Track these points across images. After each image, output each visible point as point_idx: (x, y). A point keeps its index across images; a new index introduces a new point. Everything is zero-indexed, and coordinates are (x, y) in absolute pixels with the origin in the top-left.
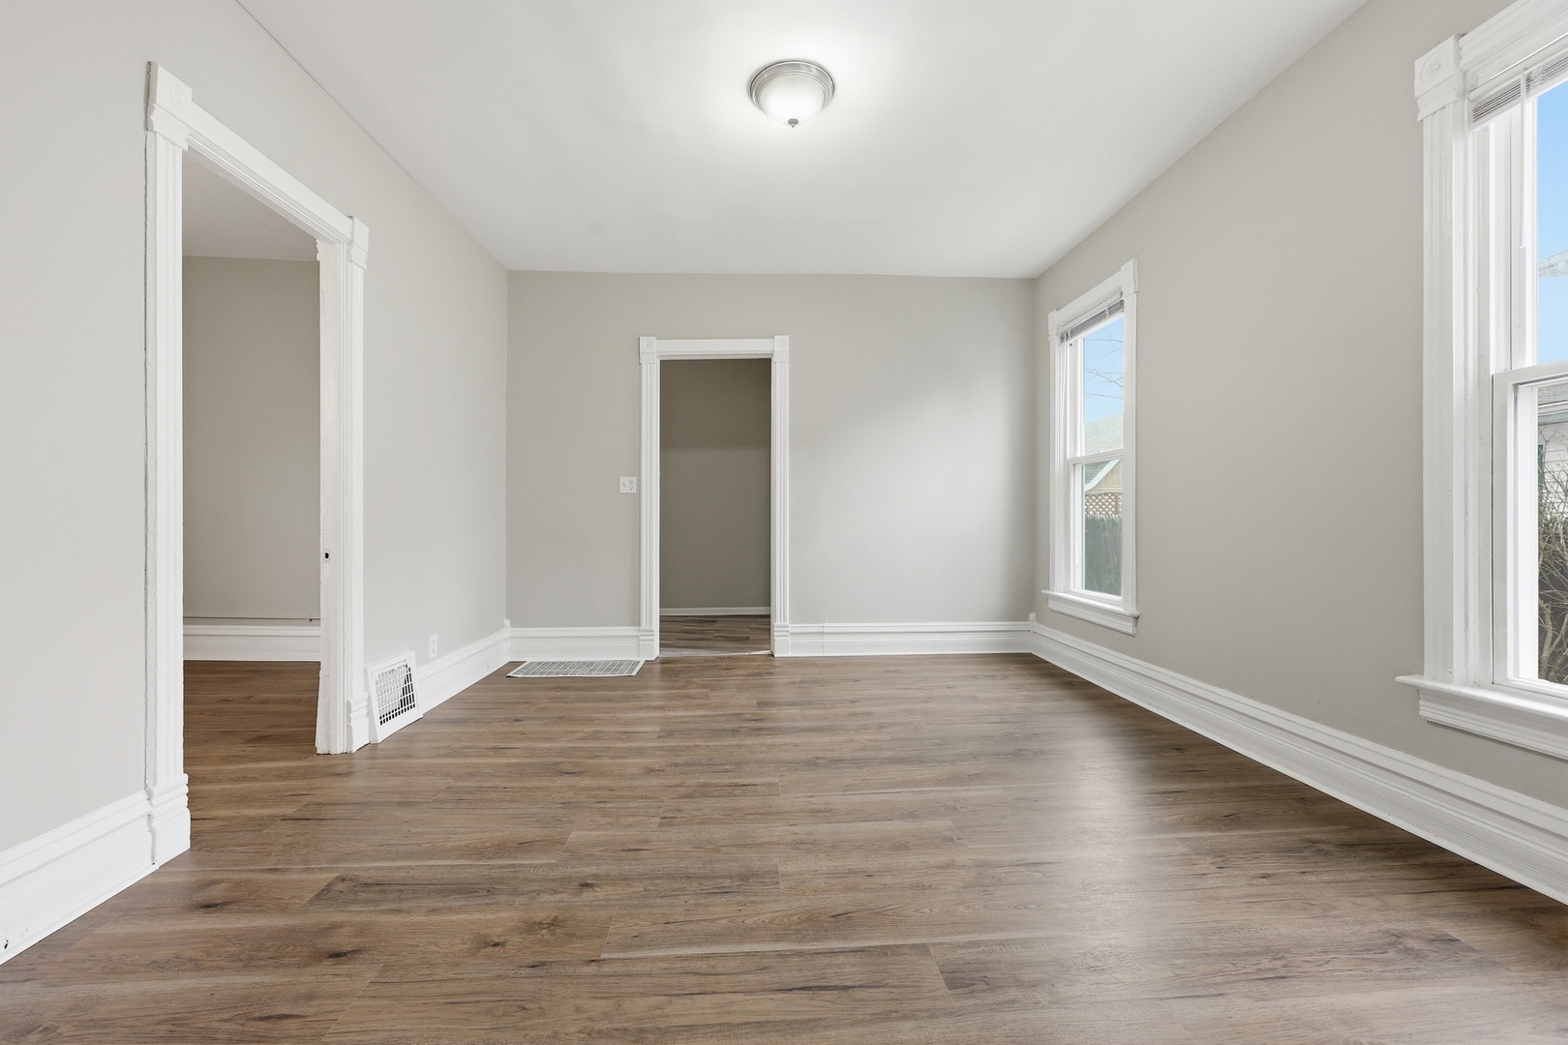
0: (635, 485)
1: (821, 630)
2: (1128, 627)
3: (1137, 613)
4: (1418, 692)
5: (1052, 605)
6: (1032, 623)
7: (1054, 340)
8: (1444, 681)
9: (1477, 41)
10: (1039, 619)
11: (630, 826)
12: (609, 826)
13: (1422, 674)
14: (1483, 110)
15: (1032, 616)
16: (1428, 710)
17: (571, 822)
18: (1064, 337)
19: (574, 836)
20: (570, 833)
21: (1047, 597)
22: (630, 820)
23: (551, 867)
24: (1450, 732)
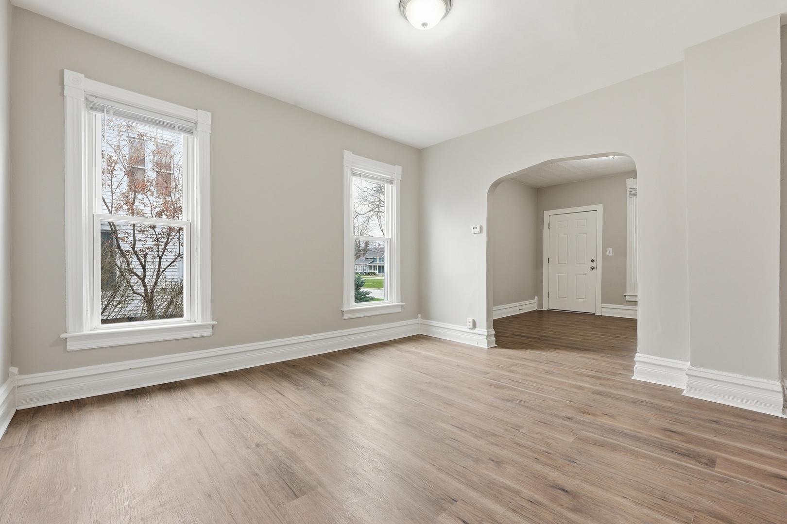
11: (538, 433)
12: (549, 437)
17: (571, 448)
19: (571, 439)
20: (573, 441)
22: (536, 436)
23: (584, 430)
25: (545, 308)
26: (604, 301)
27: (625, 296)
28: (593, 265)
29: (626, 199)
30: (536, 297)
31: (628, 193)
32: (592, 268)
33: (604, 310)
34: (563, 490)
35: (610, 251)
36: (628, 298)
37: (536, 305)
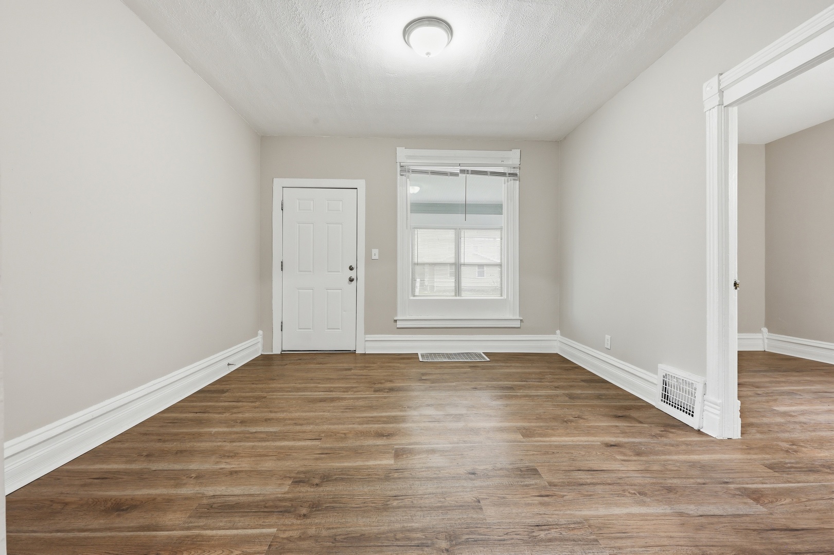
25: (277, 351)
26: (368, 331)
27: (396, 321)
28: (353, 274)
29: (396, 179)
30: (260, 332)
31: (399, 169)
32: (351, 280)
33: (368, 344)
35: (375, 254)
36: (399, 324)
37: (260, 346)
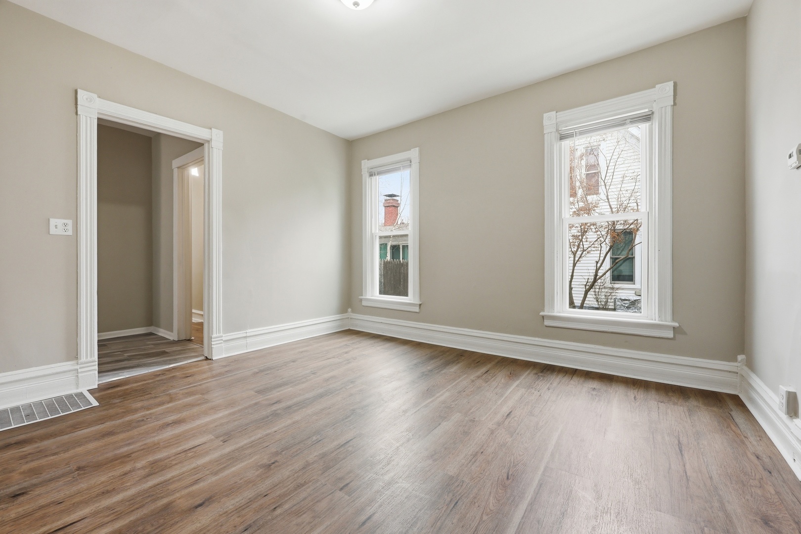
0: (70, 227)
1: (245, 335)
2: (417, 309)
3: (421, 303)
4: (543, 317)
5: (364, 303)
6: (350, 314)
7: (365, 174)
8: (552, 312)
9: (564, 115)
10: (353, 312)
13: (544, 311)
14: (562, 138)
15: (350, 310)
16: (547, 323)
18: (371, 175)
21: (361, 300)
24: (555, 329)
34: (200, 505)
